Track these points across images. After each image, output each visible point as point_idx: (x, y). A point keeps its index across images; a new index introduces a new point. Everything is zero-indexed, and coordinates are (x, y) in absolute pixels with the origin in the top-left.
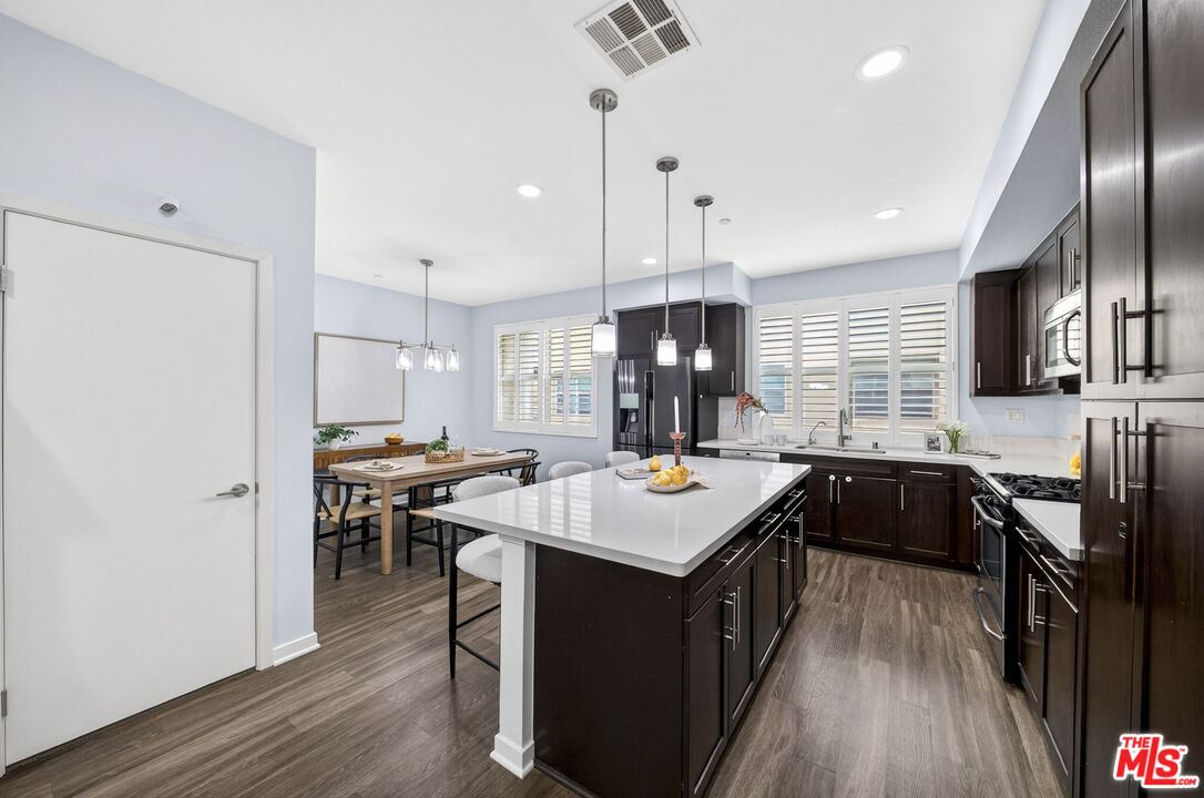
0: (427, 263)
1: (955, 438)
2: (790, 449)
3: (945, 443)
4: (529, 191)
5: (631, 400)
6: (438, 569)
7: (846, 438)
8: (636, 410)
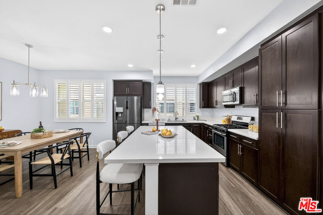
0: (29, 46)
1: (198, 117)
2: (166, 122)
3: (196, 118)
4: (107, 30)
5: (120, 110)
6: (53, 184)
7: (177, 118)
8: (122, 113)
